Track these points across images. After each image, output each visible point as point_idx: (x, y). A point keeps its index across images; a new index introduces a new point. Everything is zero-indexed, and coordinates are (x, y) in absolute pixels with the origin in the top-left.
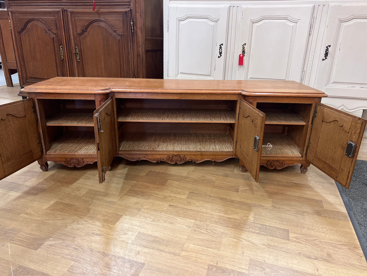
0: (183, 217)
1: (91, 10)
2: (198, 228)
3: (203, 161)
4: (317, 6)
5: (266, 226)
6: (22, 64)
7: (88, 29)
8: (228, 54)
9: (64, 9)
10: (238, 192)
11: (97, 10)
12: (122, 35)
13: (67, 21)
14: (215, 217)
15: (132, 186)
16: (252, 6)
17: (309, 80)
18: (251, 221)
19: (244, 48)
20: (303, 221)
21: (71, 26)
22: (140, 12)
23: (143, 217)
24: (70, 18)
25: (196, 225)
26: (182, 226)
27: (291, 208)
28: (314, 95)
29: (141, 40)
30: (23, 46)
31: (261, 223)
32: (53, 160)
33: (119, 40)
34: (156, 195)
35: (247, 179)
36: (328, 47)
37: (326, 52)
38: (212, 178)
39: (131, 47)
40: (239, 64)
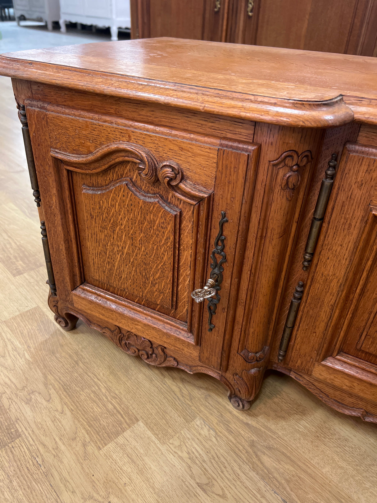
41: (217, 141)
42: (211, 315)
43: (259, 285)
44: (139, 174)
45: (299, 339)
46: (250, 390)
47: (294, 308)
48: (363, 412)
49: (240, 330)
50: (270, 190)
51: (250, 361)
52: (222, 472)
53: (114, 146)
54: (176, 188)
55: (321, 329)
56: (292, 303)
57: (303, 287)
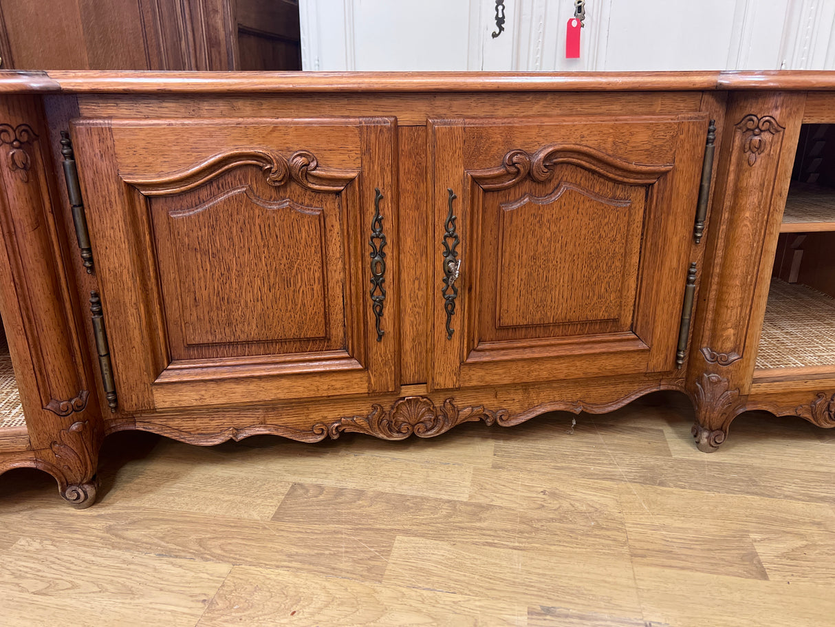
40: (568, 55)
43: (34, 300)
45: (121, 364)
46: (81, 457)
47: (99, 327)
48: (232, 430)
49: (33, 372)
51: (64, 414)
52: (69, 569)
55: (138, 339)
56: (93, 322)
57: (96, 295)
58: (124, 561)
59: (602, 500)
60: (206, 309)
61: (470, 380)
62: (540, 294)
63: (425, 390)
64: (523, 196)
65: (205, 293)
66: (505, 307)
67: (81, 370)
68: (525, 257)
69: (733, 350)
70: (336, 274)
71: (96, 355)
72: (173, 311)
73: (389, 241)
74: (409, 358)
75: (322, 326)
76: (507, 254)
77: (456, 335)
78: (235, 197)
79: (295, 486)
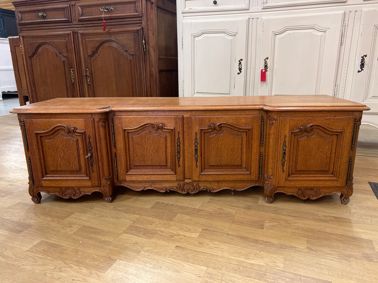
0: (192, 263)
1: (102, 31)
2: (210, 278)
3: (220, 190)
4: (347, 12)
5: (301, 276)
6: (33, 89)
7: (99, 50)
8: (248, 70)
9: (75, 31)
10: (263, 229)
11: (107, 30)
12: (134, 54)
13: (77, 43)
14: (233, 263)
15: (134, 222)
16: (274, 17)
17: (344, 95)
18: (280, 269)
19: (266, 63)
20: (349, 269)
21: (81, 48)
22: (152, 30)
23: (141, 263)
24: (81, 39)
25: (209, 274)
26: (190, 275)
27: (333, 251)
28: (353, 108)
29: (154, 59)
30: (34, 71)
31: (294, 272)
32: (45, 191)
33: (131, 60)
34: (161, 234)
35: (275, 212)
36: (364, 57)
37: (361, 62)
38: (230, 211)
39: (143, 67)
40: (262, 81)
41: (84, 119)
42: (92, 166)
44: (64, 131)
45: (119, 169)
46: (109, 190)
47: (115, 160)
50: (99, 128)
51: (107, 179)
52: (106, 213)
53: (56, 126)
54: (75, 132)
55: (124, 164)
56: (114, 159)
57: (115, 153)
58: (117, 213)
59: (232, 211)
60: (139, 157)
61: (202, 179)
62: (219, 158)
63: (191, 181)
64: (214, 134)
65: (139, 154)
66: (210, 160)
67: (111, 170)
68: (215, 148)
69: (271, 175)
70: (169, 150)
71: (114, 167)
72: (132, 158)
73: (181, 143)
74: (187, 172)
75: (165, 163)
76: (210, 147)
77: (198, 167)
78: (146, 133)
79: (157, 202)
